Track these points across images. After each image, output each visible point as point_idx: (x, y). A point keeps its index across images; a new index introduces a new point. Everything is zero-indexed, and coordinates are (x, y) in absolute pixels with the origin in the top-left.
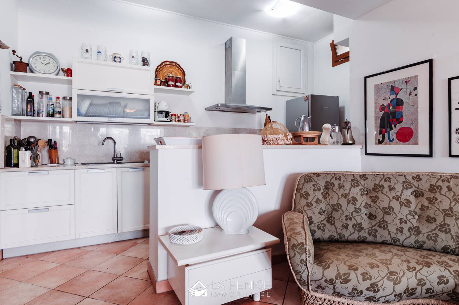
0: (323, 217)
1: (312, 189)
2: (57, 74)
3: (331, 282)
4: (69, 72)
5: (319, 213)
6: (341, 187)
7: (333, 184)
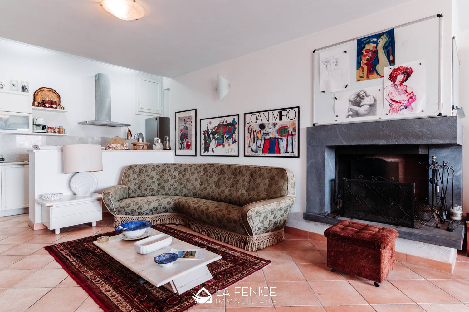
0: (136, 186)
1: (132, 173)
3: (123, 208)
5: (134, 185)
6: (146, 171)
7: (143, 170)
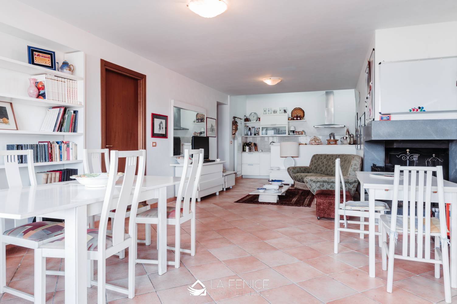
1: (314, 159)
2: (256, 121)
4: (259, 119)
5: (314, 167)
7: (320, 158)
